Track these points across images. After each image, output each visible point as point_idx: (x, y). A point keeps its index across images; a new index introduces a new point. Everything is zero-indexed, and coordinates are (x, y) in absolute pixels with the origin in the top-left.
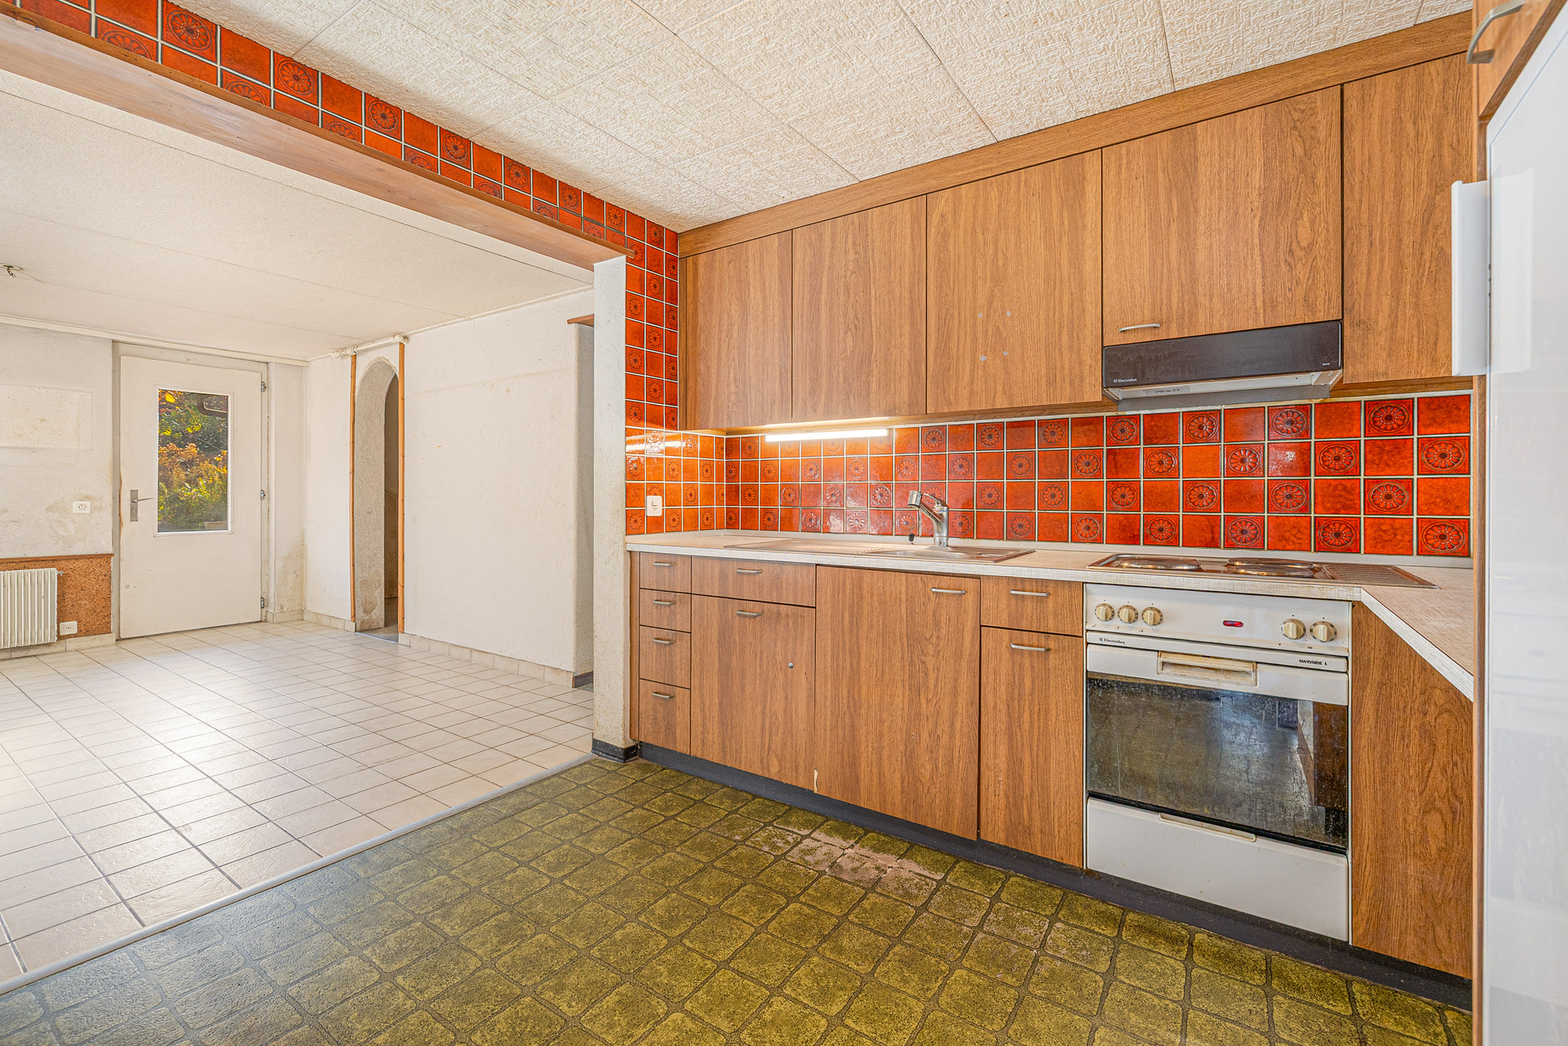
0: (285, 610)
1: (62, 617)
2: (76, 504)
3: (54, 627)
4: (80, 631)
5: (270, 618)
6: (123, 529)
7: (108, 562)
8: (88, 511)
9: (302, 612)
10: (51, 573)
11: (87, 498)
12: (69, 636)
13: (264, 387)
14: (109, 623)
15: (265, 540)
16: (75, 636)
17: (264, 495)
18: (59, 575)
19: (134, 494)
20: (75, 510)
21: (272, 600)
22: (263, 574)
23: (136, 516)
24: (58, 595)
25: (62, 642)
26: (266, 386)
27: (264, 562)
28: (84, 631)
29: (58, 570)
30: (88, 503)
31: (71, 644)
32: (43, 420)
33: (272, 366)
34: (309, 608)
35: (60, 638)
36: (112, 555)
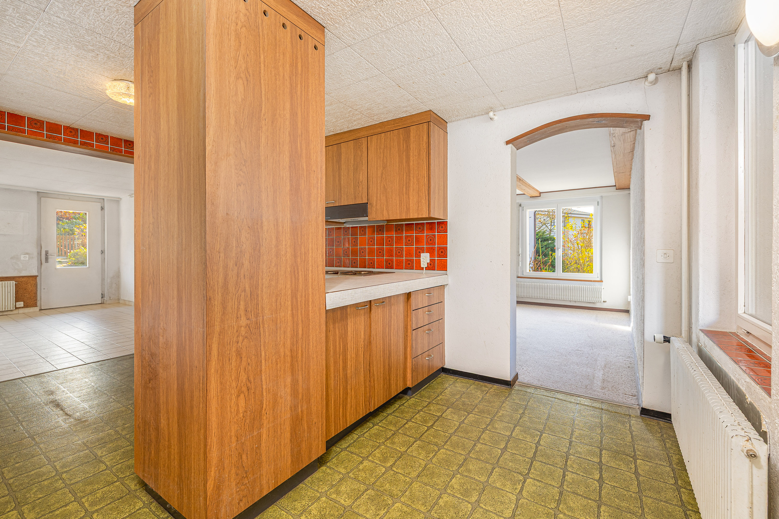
0: (111, 298)
1: (17, 300)
2: (22, 256)
3: (13, 304)
4: (24, 306)
5: (105, 302)
6: (42, 266)
7: (36, 279)
8: (27, 259)
9: (119, 299)
10: (13, 283)
11: (27, 254)
12: (20, 308)
13: (102, 209)
14: (36, 303)
15: (103, 270)
16: (22, 308)
17: (103, 252)
18: (15, 284)
19: (47, 253)
20: (22, 258)
21: (106, 295)
22: (103, 284)
23: (48, 261)
24: (15, 292)
25: (17, 310)
27: (103, 280)
28: (26, 306)
29: (15, 282)
30: (27, 256)
31: (21, 311)
32: (9, 223)
33: (105, 200)
34: (122, 298)
35: (16, 308)
36: (38, 276)
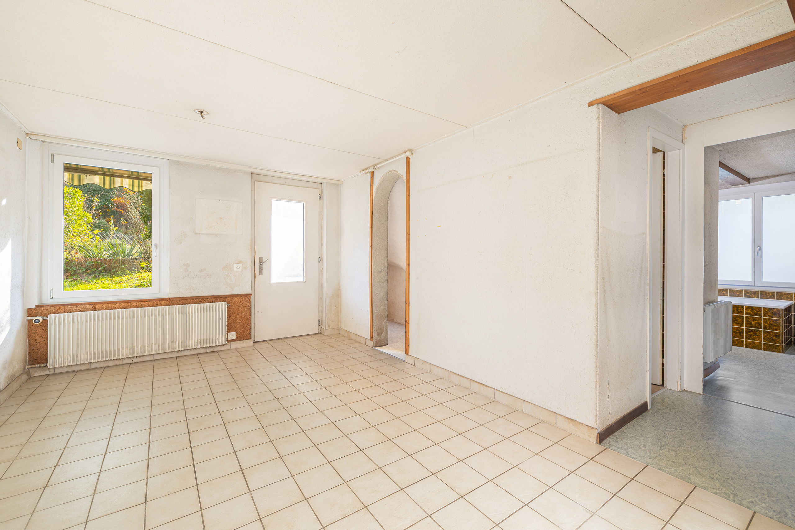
0: (330, 327)
1: (229, 330)
2: (235, 265)
3: (225, 336)
4: (237, 337)
5: (323, 332)
6: (256, 279)
7: (250, 299)
8: (240, 269)
9: (339, 329)
10: (224, 305)
11: (240, 262)
12: (232, 341)
13: (320, 197)
14: (250, 333)
15: (321, 286)
16: (235, 340)
17: (320, 260)
18: (227, 306)
19: (261, 259)
20: (235, 269)
21: (324, 322)
22: (320, 305)
23: (262, 272)
24: (227, 317)
25: (229, 344)
26: (321, 197)
27: (321, 299)
28: (239, 338)
29: (227, 303)
30: (240, 265)
31: (234, 345)
32: (221, 218)
33: (324, 185)
34: (343, 327)
35: (228, 341)
36: (251, 294)
